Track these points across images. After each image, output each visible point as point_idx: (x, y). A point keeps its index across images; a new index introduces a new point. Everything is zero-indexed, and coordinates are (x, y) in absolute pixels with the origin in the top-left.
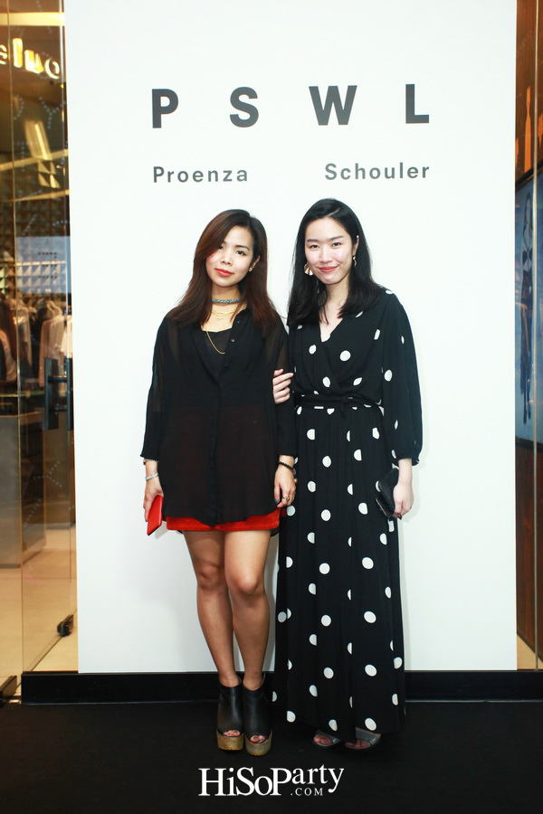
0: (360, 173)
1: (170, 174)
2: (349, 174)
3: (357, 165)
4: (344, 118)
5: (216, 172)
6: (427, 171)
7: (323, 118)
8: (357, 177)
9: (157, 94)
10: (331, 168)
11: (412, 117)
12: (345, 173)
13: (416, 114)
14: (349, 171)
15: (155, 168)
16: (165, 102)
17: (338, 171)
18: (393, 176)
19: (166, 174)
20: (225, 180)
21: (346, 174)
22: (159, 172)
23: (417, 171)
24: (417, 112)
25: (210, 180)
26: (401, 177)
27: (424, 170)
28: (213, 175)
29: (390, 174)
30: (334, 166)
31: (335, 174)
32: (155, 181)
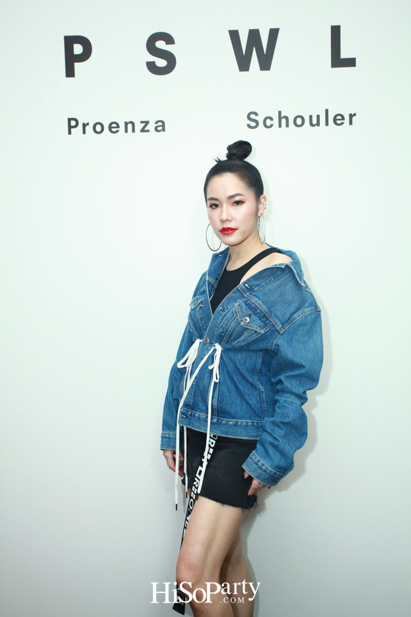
0: (284, 121)
1: (84, 125)
2: (272, 122)
3: (280, 113)
4: (265, 64)
5: (132, 123)
6: (354, 118)
7: (244, 64)
8: (280, 126)
9: (70, 41)
10: (253, 116)
11: (338, 61)
13: (342, 57)
14: (271, 119)
15: (70, 120)
16: (78, 49)
17: (260, 120)
18: (318, 124)
19: (80, 126)
20: (143, 130)
21: (269, 122)
22: (73, 123)
23: (343, 118)
24: (344, 55)
25: (126, 131)
26: (327, 124)
27: (351, 116)
28: (130, 126)
29: (315, 122)
30: (256, 114)
31: (257, 122)
32: (70, 133)
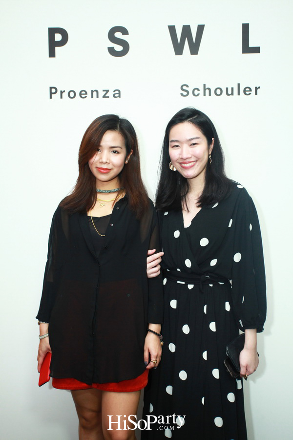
0: (207, 91)
1: (62, 92)
2: (198, 92)
3: (204, 85)
4: (194, 50)
5: (97, 91)
6: (258, 90)
7: (179, 50)
8: (205, 95)
9: (52, 32)
10: (185, 88)
11: (247, 49)
12: (196, 91)
13: (250, 46)
14: (198, 90)
15: (51, 88)
16: (58, 37)
17: (190, 90)
18: (232, 94)
19: (59, 93)
20: (104, 97)
22: (53, 90)
23: (251, 90)
24: (252, 44)
25: (92, 97)
26: (239, 94)
27: (256, 89)
28: (95, 93)
29: (230, 92)
30: (187, 86)
31: (188, 92)
32: (51, 98)
